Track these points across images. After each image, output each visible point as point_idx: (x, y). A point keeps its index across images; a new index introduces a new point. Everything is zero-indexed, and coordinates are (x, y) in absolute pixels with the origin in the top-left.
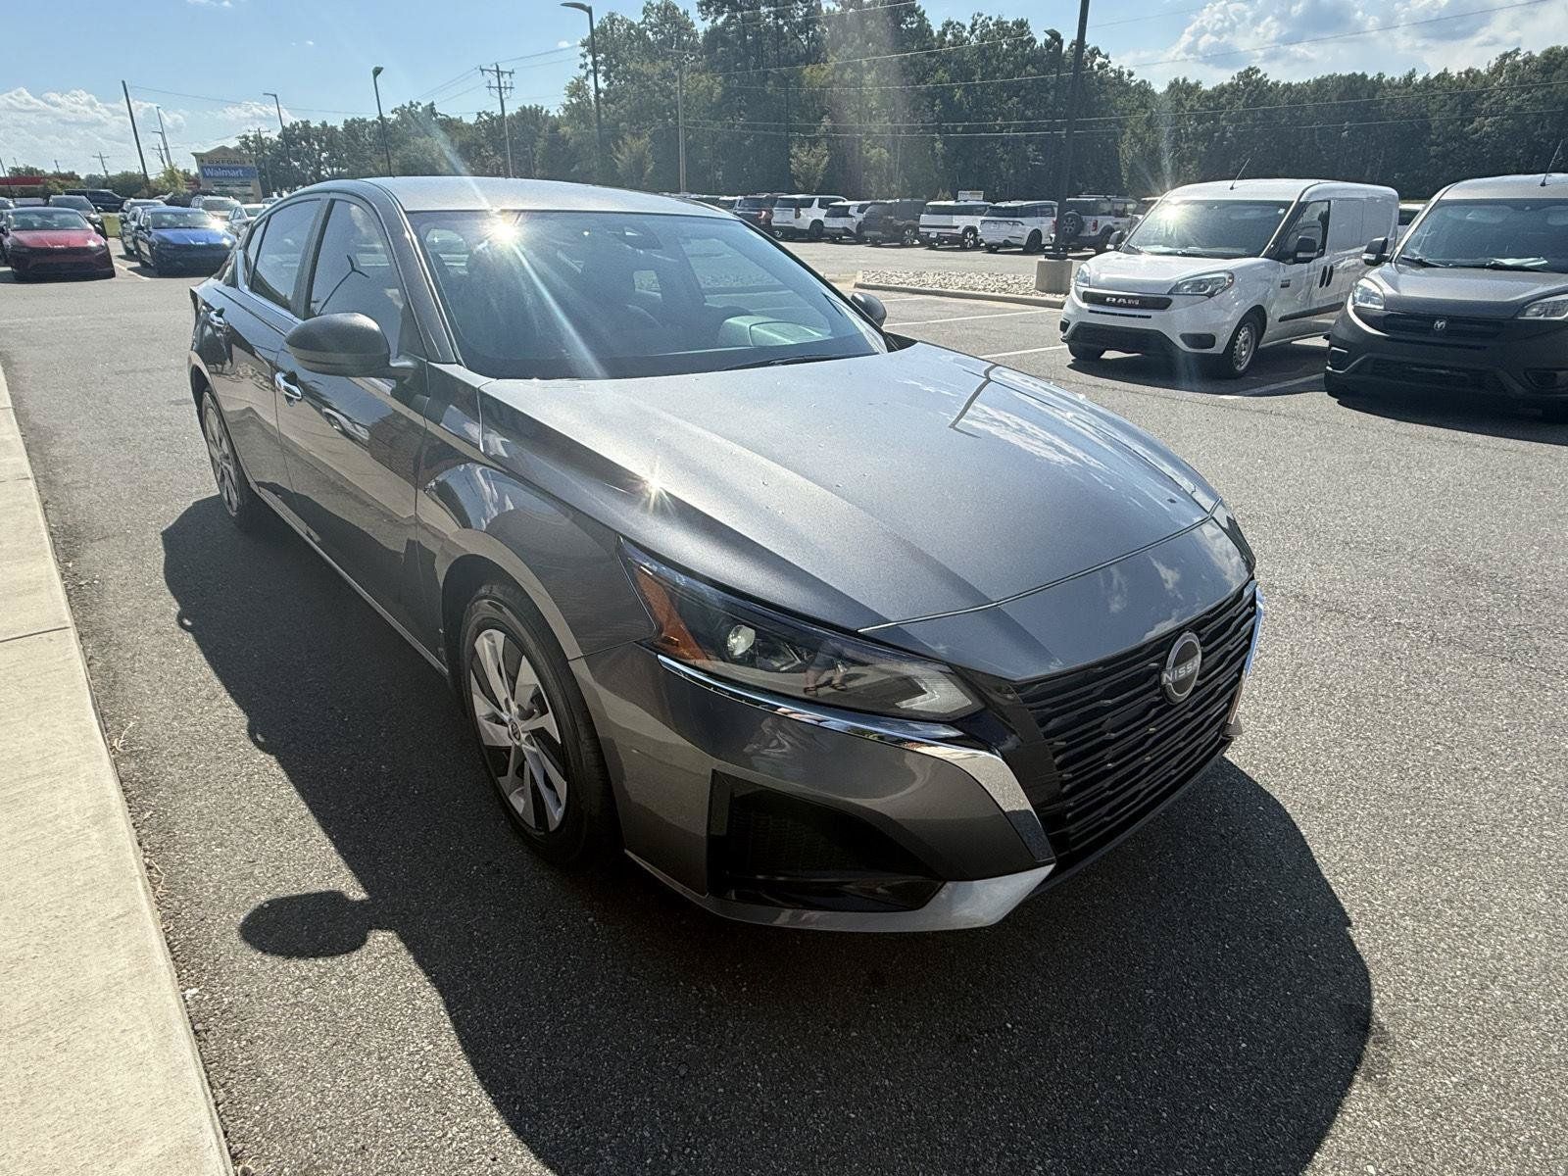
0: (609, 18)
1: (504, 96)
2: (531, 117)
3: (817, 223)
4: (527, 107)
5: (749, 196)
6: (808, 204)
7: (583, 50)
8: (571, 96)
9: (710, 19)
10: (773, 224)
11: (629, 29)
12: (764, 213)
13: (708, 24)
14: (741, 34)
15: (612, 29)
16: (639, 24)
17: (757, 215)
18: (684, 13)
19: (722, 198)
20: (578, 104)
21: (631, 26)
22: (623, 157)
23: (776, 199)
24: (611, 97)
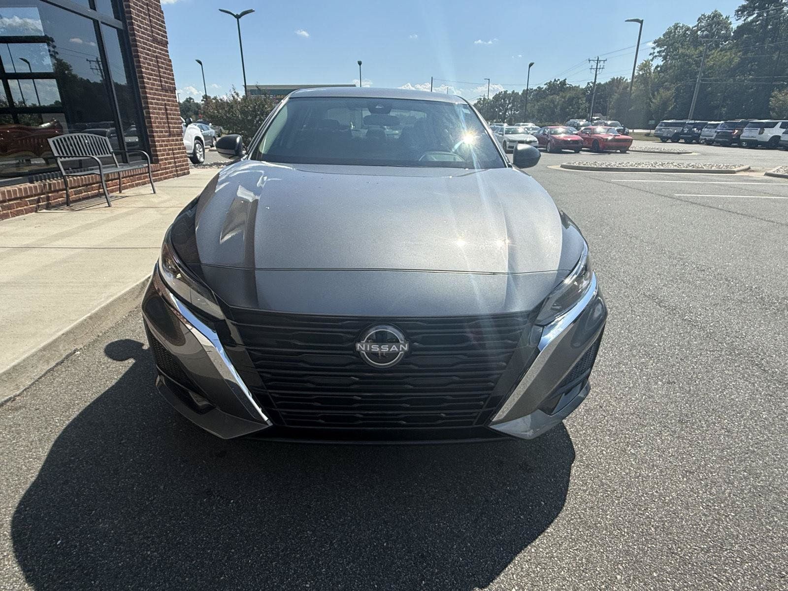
0: (674, 26)
1: (598, 72)
2: (616, 83)
3: (776, 138)
4: (616, 78)
5: (729, 121)
6: (772, 126)
7: (654, 45)
8: (640, 71)
9: (743, 19)
10: (741, 138)
11: (686, 31)
12: (736, 131)
13: (741, 22)
14: (764, 26)
15: (675, 32)
16: (693, 28)
17: (731, 133)
18: (726, 17)
19: (709, 123)
20: (643, 74)
21: (688, 29)
22: (656, 101)
23: (748, 122)
24: (663, 69)
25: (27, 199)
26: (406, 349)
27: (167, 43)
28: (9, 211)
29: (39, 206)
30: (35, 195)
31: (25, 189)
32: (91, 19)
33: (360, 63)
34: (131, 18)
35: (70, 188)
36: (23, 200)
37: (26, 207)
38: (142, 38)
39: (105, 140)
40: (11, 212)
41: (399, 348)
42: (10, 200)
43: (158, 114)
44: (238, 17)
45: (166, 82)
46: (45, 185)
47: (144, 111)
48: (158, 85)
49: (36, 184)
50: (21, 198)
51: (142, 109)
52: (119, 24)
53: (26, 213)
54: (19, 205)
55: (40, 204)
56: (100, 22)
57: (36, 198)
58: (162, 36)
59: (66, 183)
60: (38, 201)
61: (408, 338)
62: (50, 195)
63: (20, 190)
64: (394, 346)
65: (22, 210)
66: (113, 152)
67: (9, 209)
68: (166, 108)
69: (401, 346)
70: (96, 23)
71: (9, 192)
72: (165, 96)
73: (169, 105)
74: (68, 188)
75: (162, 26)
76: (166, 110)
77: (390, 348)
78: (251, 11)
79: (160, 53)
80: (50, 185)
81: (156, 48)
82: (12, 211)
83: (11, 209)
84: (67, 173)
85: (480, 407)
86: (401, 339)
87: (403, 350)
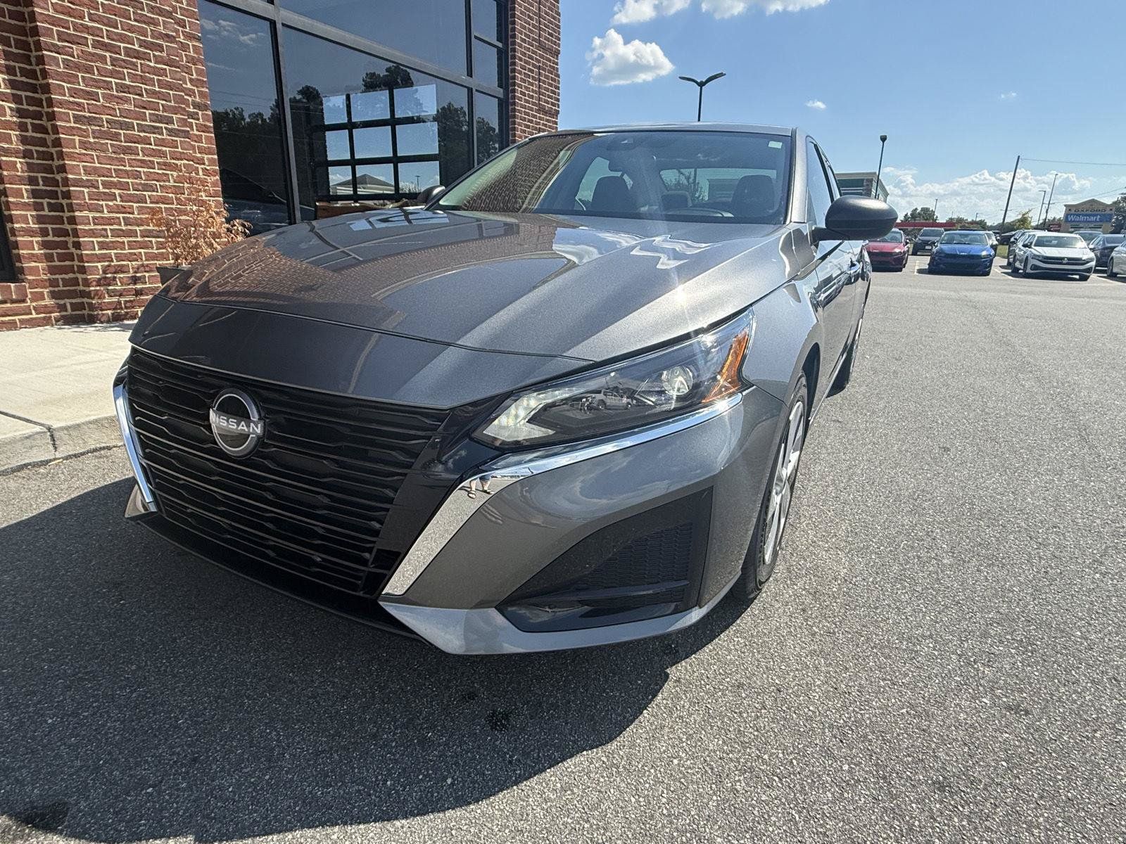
26: (259, 431)
27: (558, 112)
32: (465, 87)
33: (884, 139)
34: (514, 84)
38: (525, 107)
41: (249, 429)
44: (701, 85)
52: (500, 92)
56: (474, 90)
58: (553, 104)
61: (264, 415)
69: (252, 424)
70: (470, 91)
75: (554, 92)
77: (239, 424)
78: (721, 75)
79: (545, 125)
81: (540, 118)
85: (364, 562)
86: (255, 416)
87: (254, 432)
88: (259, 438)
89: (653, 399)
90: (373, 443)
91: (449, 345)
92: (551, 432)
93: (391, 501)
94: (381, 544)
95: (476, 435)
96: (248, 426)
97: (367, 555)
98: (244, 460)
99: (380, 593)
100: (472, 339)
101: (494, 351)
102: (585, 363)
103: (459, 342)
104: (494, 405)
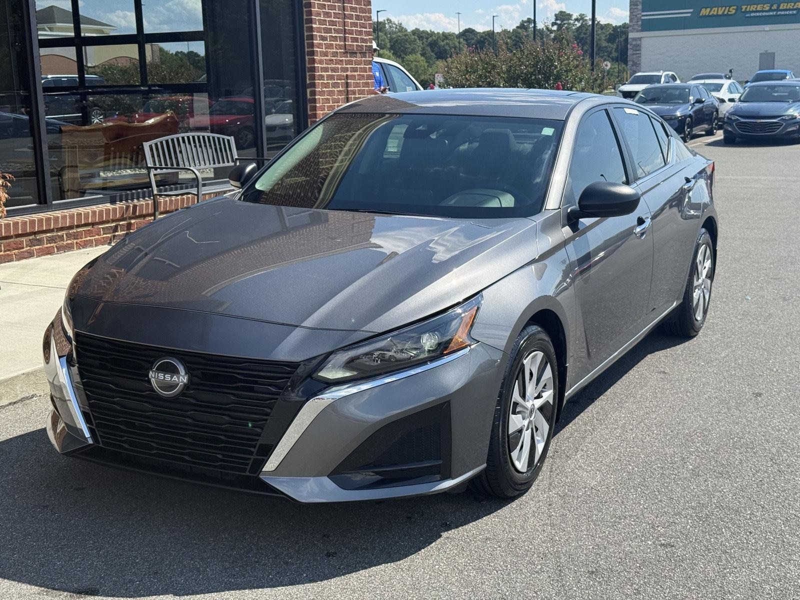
25: (100, 227)
26: (185, 381)
28: (75, 241)
29: (114, 236)
30: (113, 221)
31: (101, 212)
35: (161, 213)
36: (96, 227)
37: (97, 237)
39: (228, 141)
40: (77, 243)
41: (179, 380)
42: (78, 226)
43: (331, 93)
45: (356, 40)
46: (128, 207)
47: (308, 91)
48: (340, 47)
49: (118, 205)
50: (93, 224)
51: (305, 87)
53: (96, 245)
54: (89, 233)
55: (117, 233)
57: (114, 224)
59: (156, 205)
60: (115, 229)
61: (188, 371)
62: (133, 221)
63: (94, 212)
64: (175, 377)
65: (91, 241)
66: (236, 159)
67: (75, 239)
68: (347, 83)
69: (181, 377)
71: (79, 215)
72: (350, 62)
73: (353, 77)
74: (157, 213)
76: (347, 85)
77: (172, 377)
80: (135, 207)
82: (78, 241)
83: (78, 239)
84: (160, 191)
85: (251, 453)
86: (182, 371)
87: (182, 382)
88: (185, 385)
89: (415, 352)
90: (256, 383)
91: (297, 326)
92: (355, 373)
93: (268, 414)
94: (262, 441)
95: (314, 376)
96: (178, 378)
97: (252, 449)
98: (175, 399)
99: (261, 471)
100: (309, 322)
101: (322, 329)
102: (373, 334)
103: (302, 325)
104: (323, 360)
